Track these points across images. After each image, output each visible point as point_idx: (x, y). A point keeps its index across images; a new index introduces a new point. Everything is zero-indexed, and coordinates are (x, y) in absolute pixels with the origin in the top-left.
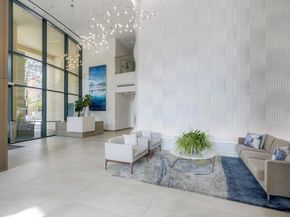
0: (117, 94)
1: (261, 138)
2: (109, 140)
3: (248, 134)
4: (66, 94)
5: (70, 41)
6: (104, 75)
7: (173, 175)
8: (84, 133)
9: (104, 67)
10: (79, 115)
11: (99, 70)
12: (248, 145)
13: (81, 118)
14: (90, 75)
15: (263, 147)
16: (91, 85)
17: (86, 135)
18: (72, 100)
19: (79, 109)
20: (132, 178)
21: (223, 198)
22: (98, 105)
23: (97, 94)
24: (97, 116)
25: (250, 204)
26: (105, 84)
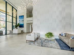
0: (27, 23)
1: (65, 34)
2: (27, 35)
3: (62, 33)
4: (13, 23)
5: (13, 9)
6: (23, 18)
7: (45, 43)
8: (18, 33)
9: (23, 16)
10: (16, 29)
11: (22, 17)
12: (62, 36)
13: (17, 29)
14: (19, 18)
15: (65, 36)
16: (20, 21)
17: (19, 34)
18: (14, 24)
19: (16, 27)
20: (34, 45)
21: (59, 49)
22: (21, 26)
23: (21, 23)
24: (21, 29)
25: (67, 50)
26: (23, 21)
